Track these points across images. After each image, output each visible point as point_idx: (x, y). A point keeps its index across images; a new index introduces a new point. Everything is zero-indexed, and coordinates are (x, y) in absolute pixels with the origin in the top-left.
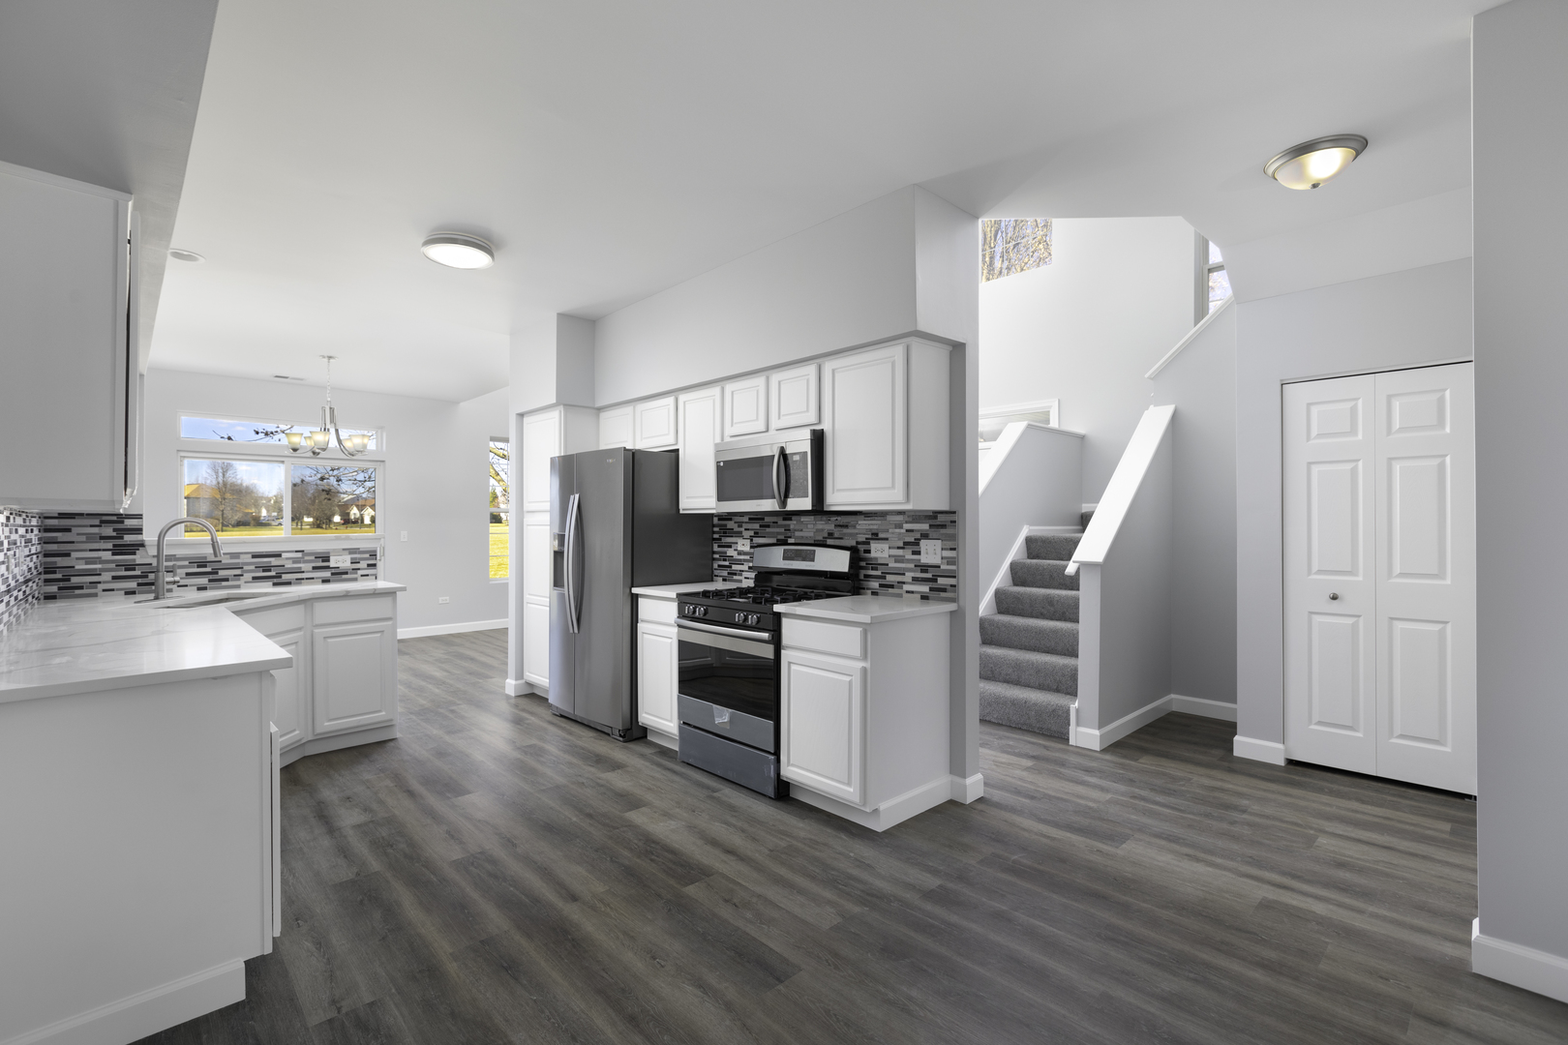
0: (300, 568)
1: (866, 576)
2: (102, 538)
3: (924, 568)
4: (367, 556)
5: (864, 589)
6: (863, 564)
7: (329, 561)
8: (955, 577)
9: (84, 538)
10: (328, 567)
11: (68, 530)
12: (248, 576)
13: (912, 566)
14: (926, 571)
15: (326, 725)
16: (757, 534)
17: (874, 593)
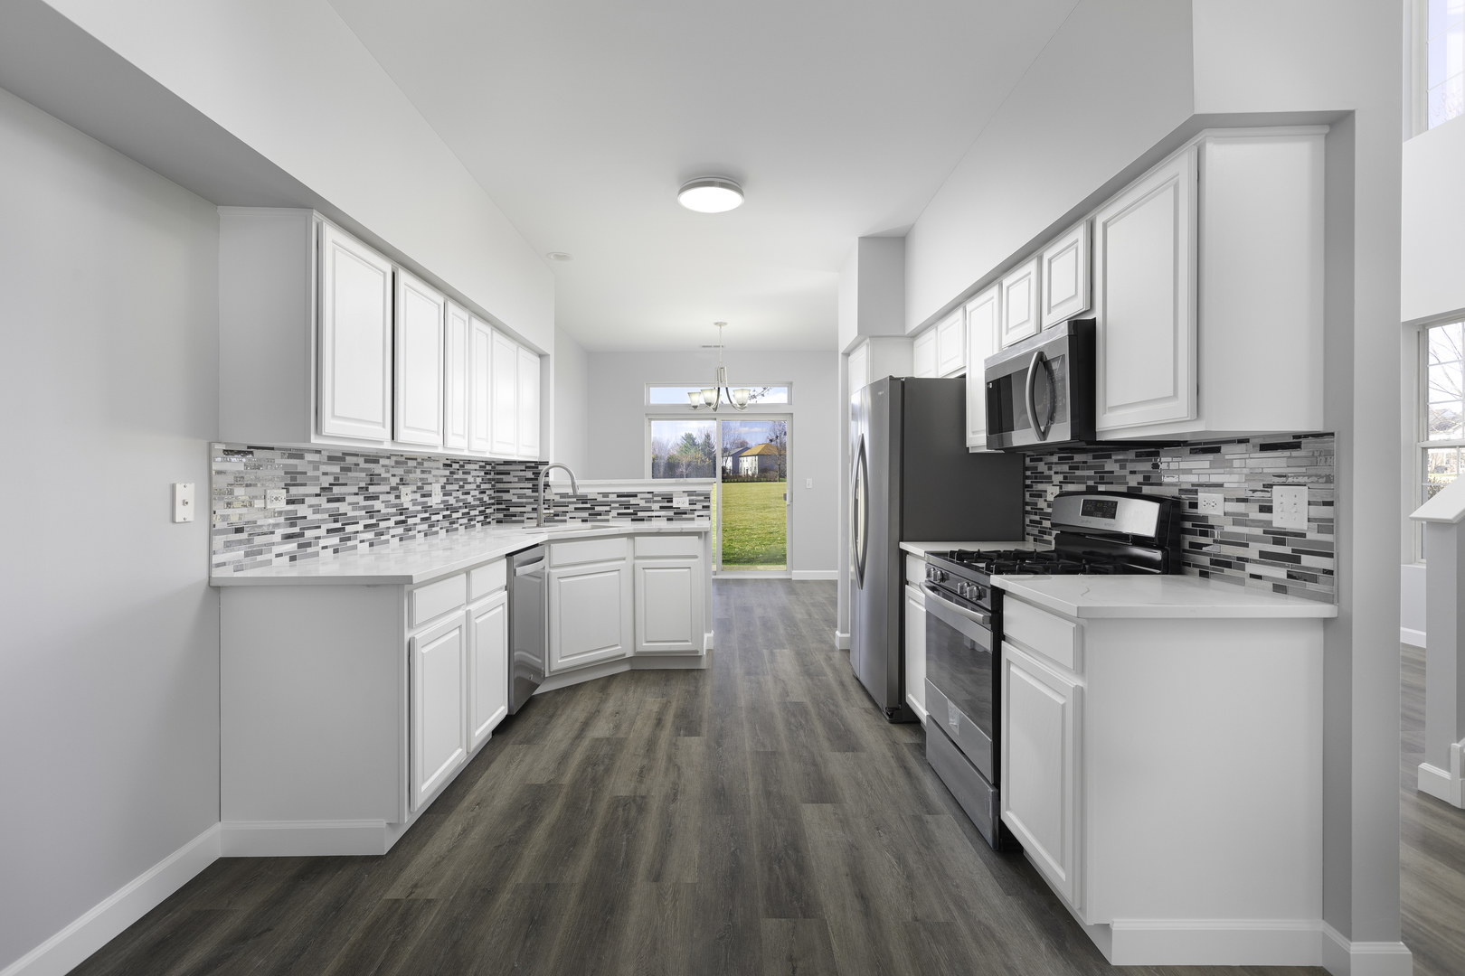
0: (651, 507)
1: (1193, 545)
2: (527, 479)
3: (1279, 537)
4: (702, 498)
5: (1189, 565)
6: (1188, 525)
7: (672, 502)
8: (1331, 555)
9: (516, 479)
10: (671, 507)
11: (508, 473)
12: (614, 513)
13: (1259, 531)
14: (1282, 542)
15: (645, 646)
16: (1066, 480)
17: (1204, 574)
